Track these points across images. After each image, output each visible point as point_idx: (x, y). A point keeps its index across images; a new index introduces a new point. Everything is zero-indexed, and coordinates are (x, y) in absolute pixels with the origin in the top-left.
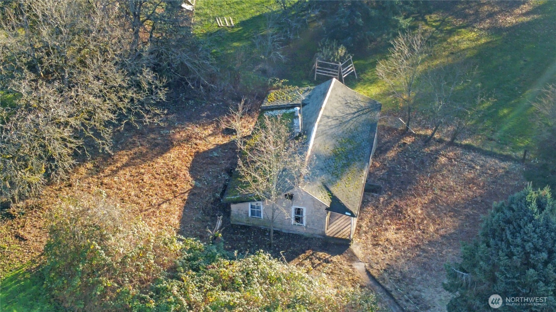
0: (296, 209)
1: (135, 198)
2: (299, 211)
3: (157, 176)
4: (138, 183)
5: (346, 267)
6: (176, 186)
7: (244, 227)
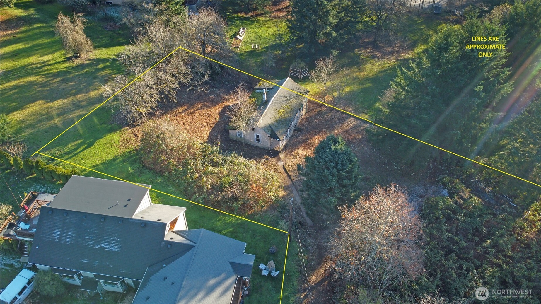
0: (256, 135)
1: (189, 124)
2: (258, 136)
3: (202, 115)
4: (193, 117)
5: (275, 163)
6: (209, 120)
7: (235, 141)
